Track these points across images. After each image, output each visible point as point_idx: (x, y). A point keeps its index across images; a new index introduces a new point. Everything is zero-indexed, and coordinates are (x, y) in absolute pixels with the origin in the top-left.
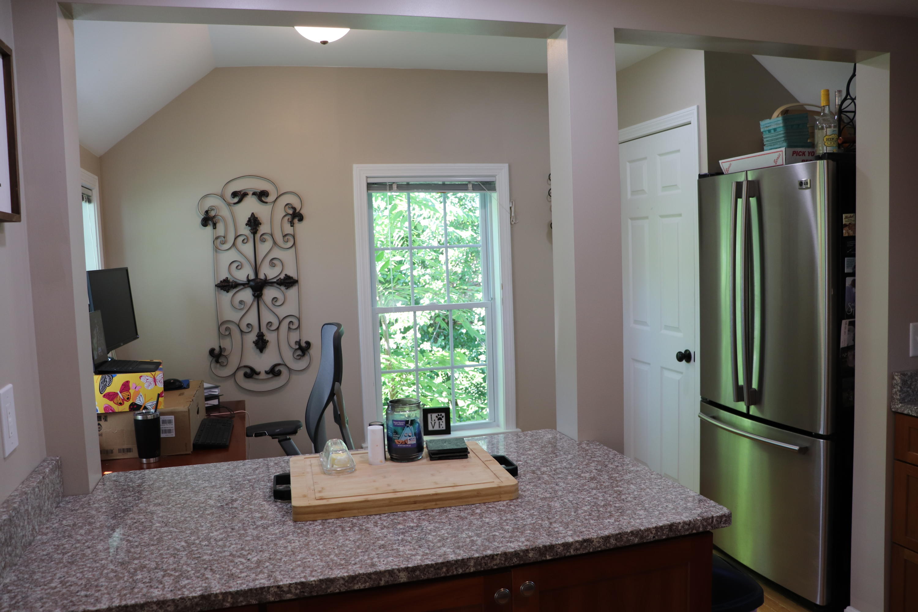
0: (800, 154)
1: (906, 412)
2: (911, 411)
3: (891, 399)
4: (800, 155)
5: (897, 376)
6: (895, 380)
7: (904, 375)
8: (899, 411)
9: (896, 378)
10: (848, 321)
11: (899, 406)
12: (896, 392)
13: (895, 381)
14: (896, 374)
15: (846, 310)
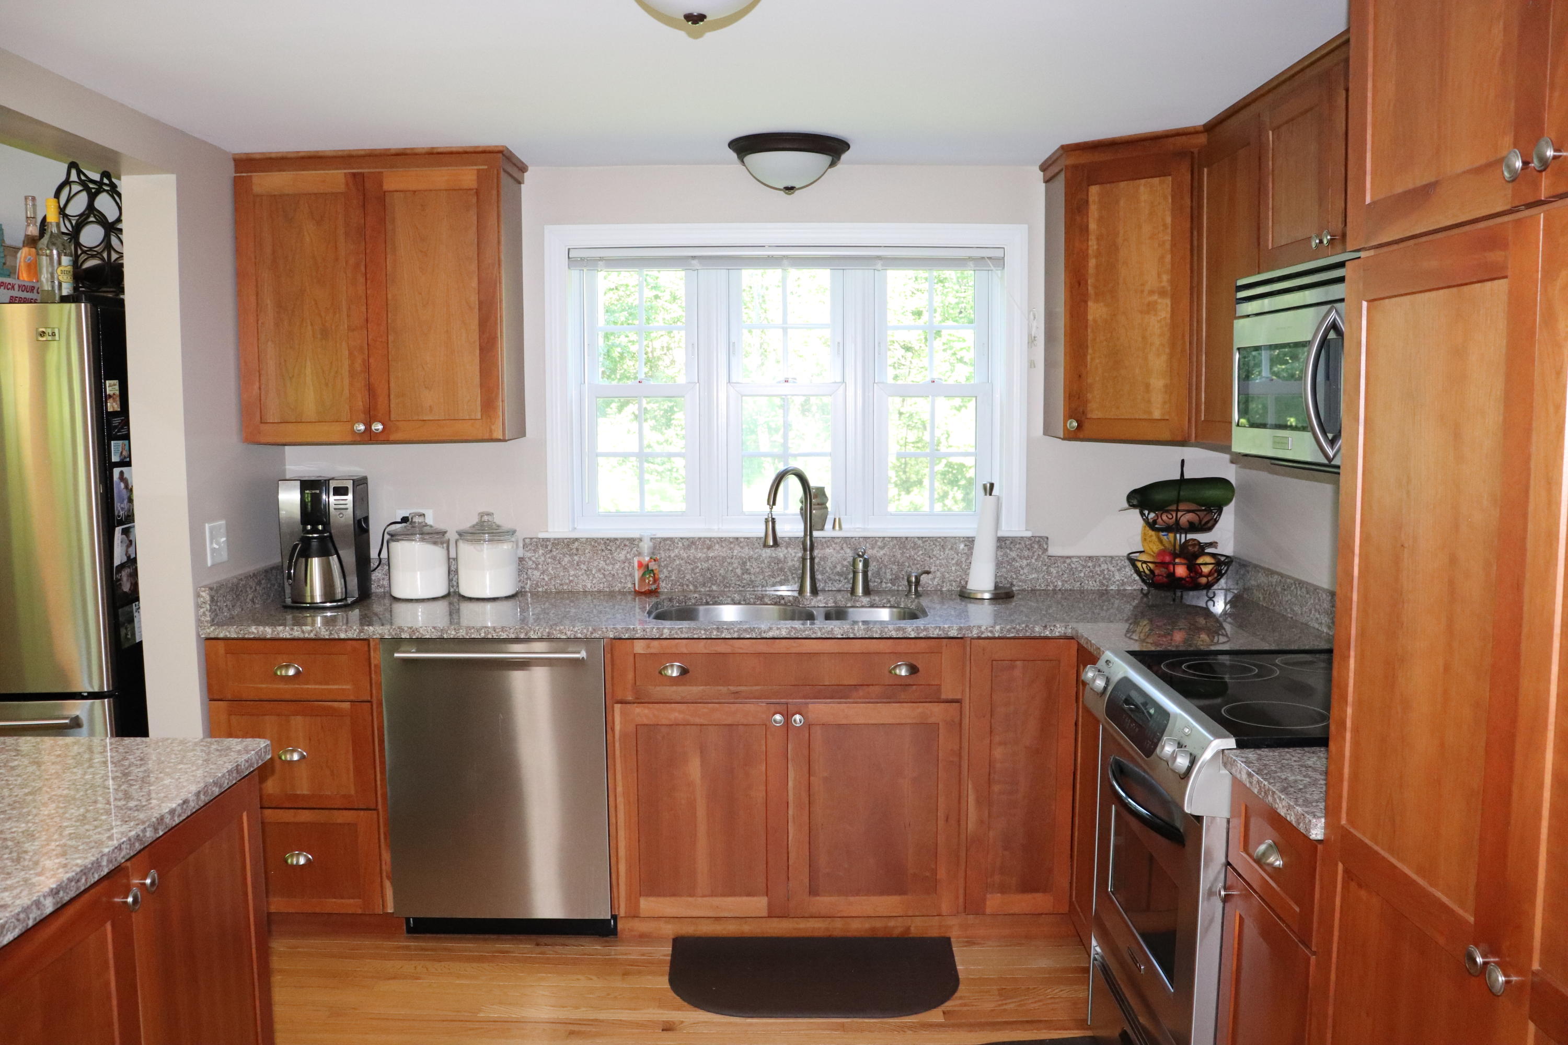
0: (9, 286)
1: (221, 635)
2: (229, 632)
3: (199, 623)
4: (8, 289)
5: (204, 591)
6: (202, 597)
7: (211, 589)
8: (212, 636)
9: (203, 594)
10: (120, 528)
11: (212, 629)
12: (204, 613)
13: (202, 599)
14: (203, 589)
15: (116, 513)
